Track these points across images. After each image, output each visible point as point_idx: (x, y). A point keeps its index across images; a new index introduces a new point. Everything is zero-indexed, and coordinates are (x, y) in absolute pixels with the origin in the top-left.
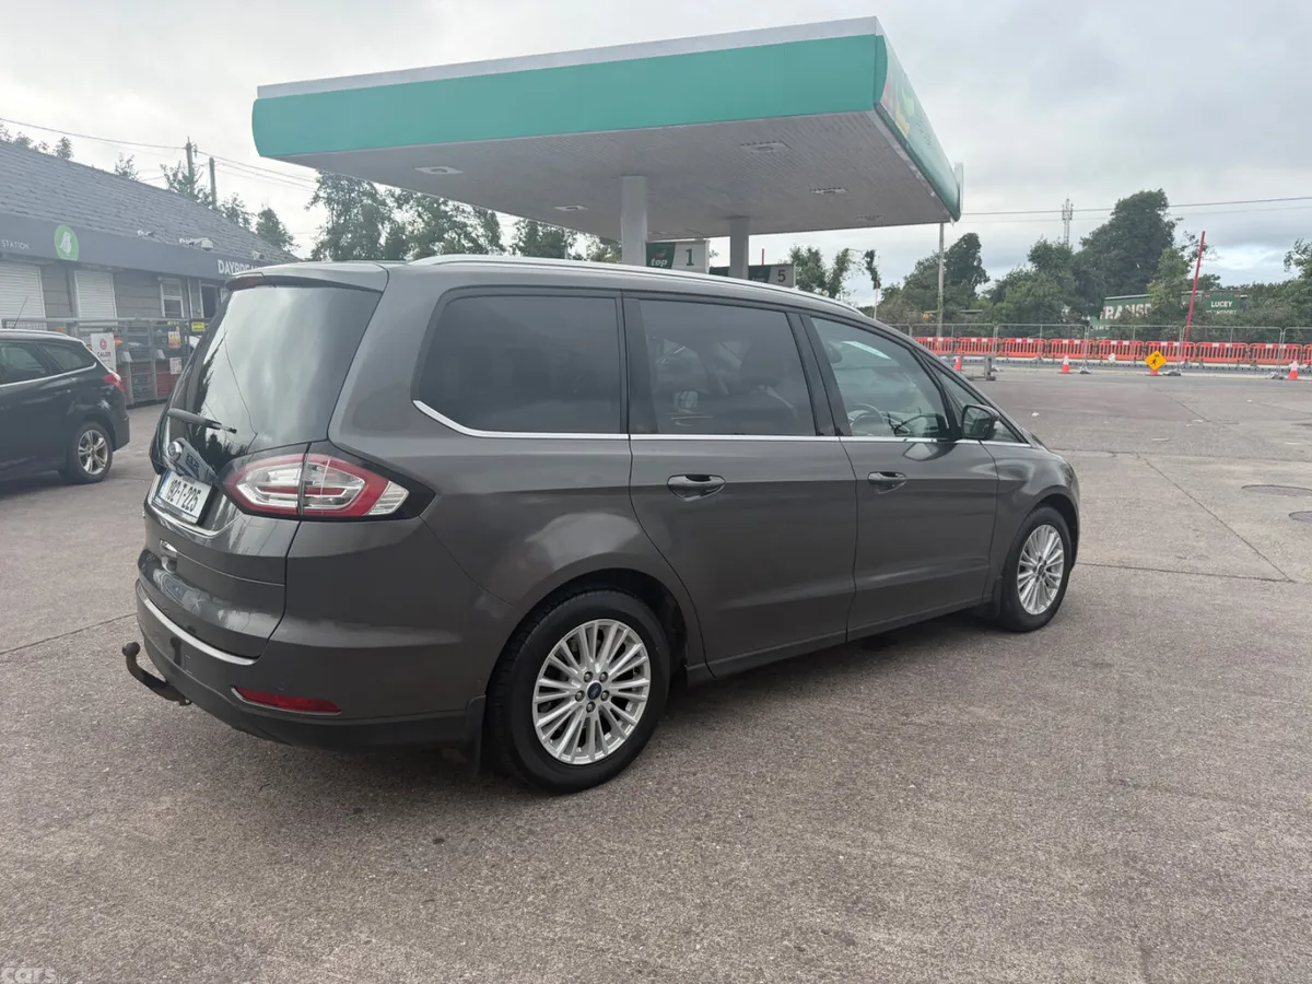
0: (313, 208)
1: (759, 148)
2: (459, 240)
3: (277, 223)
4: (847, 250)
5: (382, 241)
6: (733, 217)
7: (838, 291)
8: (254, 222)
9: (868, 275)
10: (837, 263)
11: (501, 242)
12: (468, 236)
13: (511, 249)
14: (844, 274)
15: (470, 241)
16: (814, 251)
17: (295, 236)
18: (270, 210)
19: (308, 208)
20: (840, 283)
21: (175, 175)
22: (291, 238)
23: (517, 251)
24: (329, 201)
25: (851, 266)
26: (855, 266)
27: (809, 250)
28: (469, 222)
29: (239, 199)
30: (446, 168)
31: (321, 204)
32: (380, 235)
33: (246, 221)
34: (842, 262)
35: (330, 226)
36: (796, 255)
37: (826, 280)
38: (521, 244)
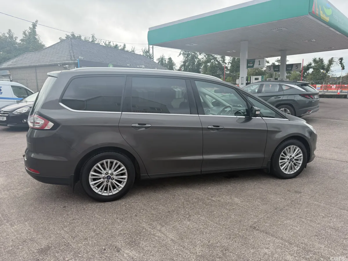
0: (179, 56)
1: (277, 30)
2: (215, 62)
3: (172, 61)
4: (333, 58)
5: (196, 64)
6: (282, 50)
7: (329, 71)
8: (167, 60)
9: (340, 65)
10: (329, 62)
11: (225, 62)
12: (217, 61)
13: (228, 63)
14: (332, 65)
15: (218, 62)
16: (321, 59)
17: (176, 64)
18: (170, 57)
19: (178, 56)
20: (330, 68)
21: (144, 51)
22: (175, 64)
23: (230, 64)
24: (184, 54)
25: (334, 63)
26: (335, 63)
27: (319, 58)
28: (217, 57)
29: (164, 55)
30: (193, 44)
31: (181, 55)
32: (195, 62)
33: (165, 61)
34: (331, 62)
35: (184, 61)
36: (315, 60)
37: (325, 67)
38: (231, 62)
